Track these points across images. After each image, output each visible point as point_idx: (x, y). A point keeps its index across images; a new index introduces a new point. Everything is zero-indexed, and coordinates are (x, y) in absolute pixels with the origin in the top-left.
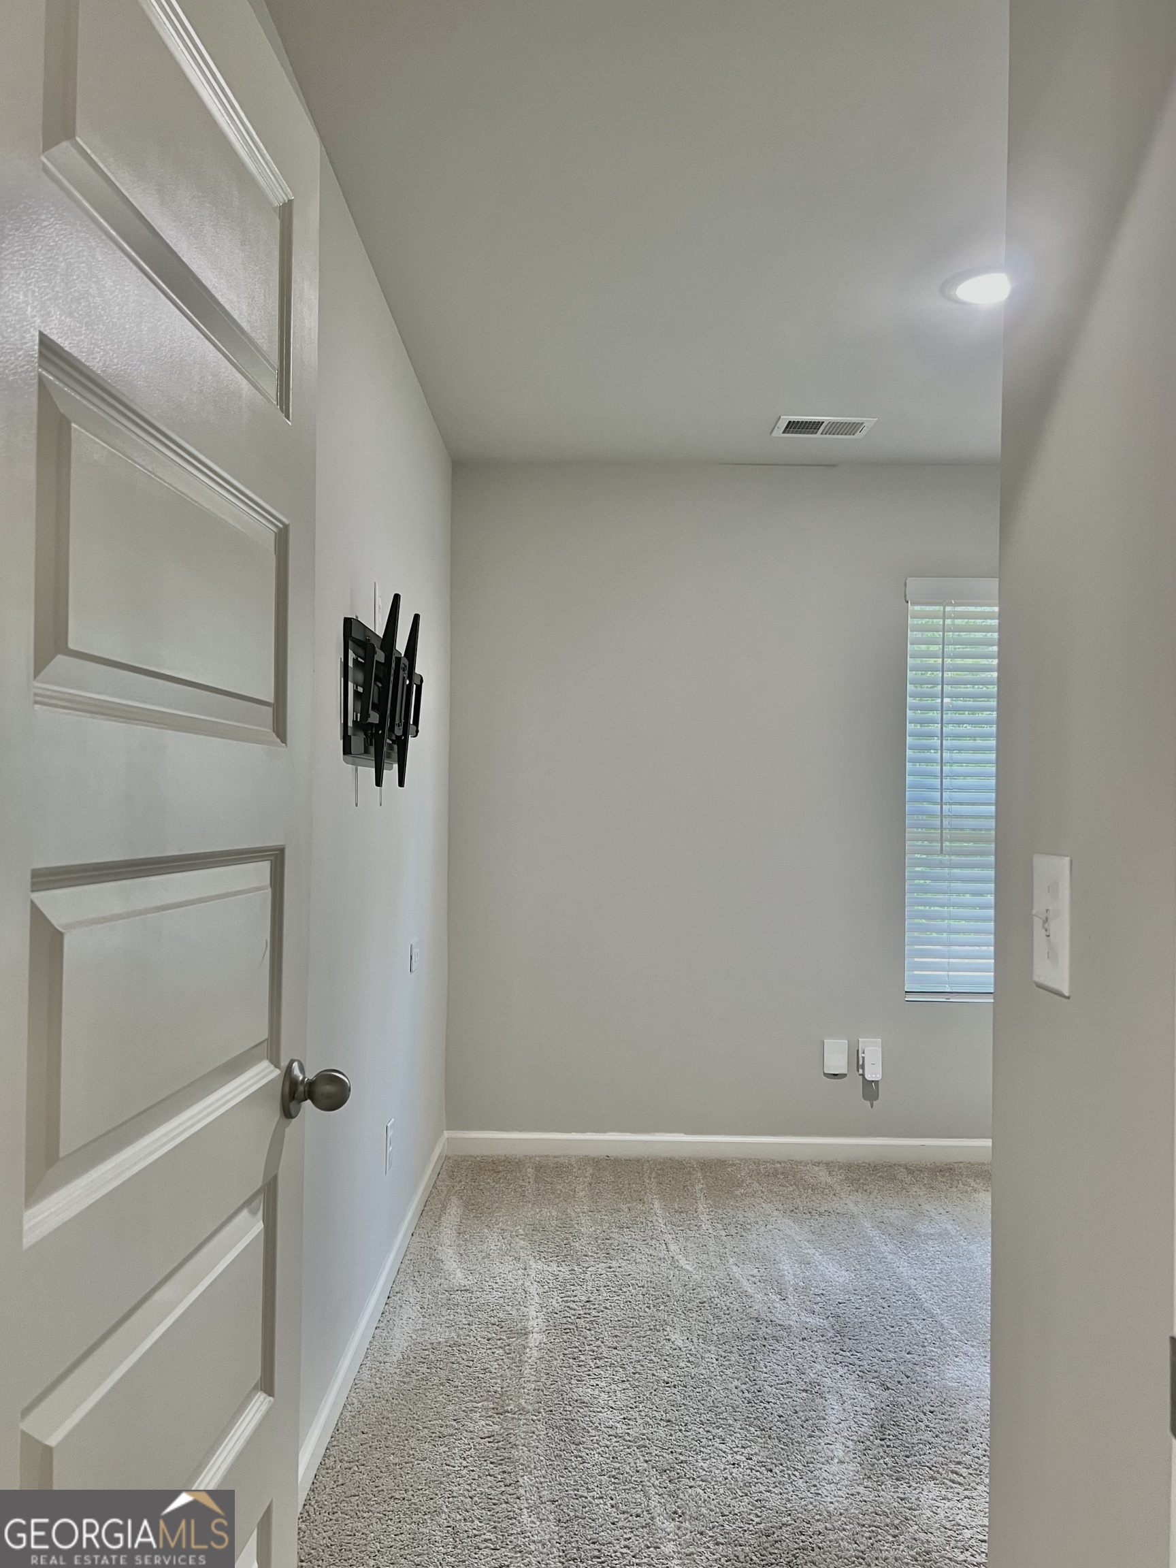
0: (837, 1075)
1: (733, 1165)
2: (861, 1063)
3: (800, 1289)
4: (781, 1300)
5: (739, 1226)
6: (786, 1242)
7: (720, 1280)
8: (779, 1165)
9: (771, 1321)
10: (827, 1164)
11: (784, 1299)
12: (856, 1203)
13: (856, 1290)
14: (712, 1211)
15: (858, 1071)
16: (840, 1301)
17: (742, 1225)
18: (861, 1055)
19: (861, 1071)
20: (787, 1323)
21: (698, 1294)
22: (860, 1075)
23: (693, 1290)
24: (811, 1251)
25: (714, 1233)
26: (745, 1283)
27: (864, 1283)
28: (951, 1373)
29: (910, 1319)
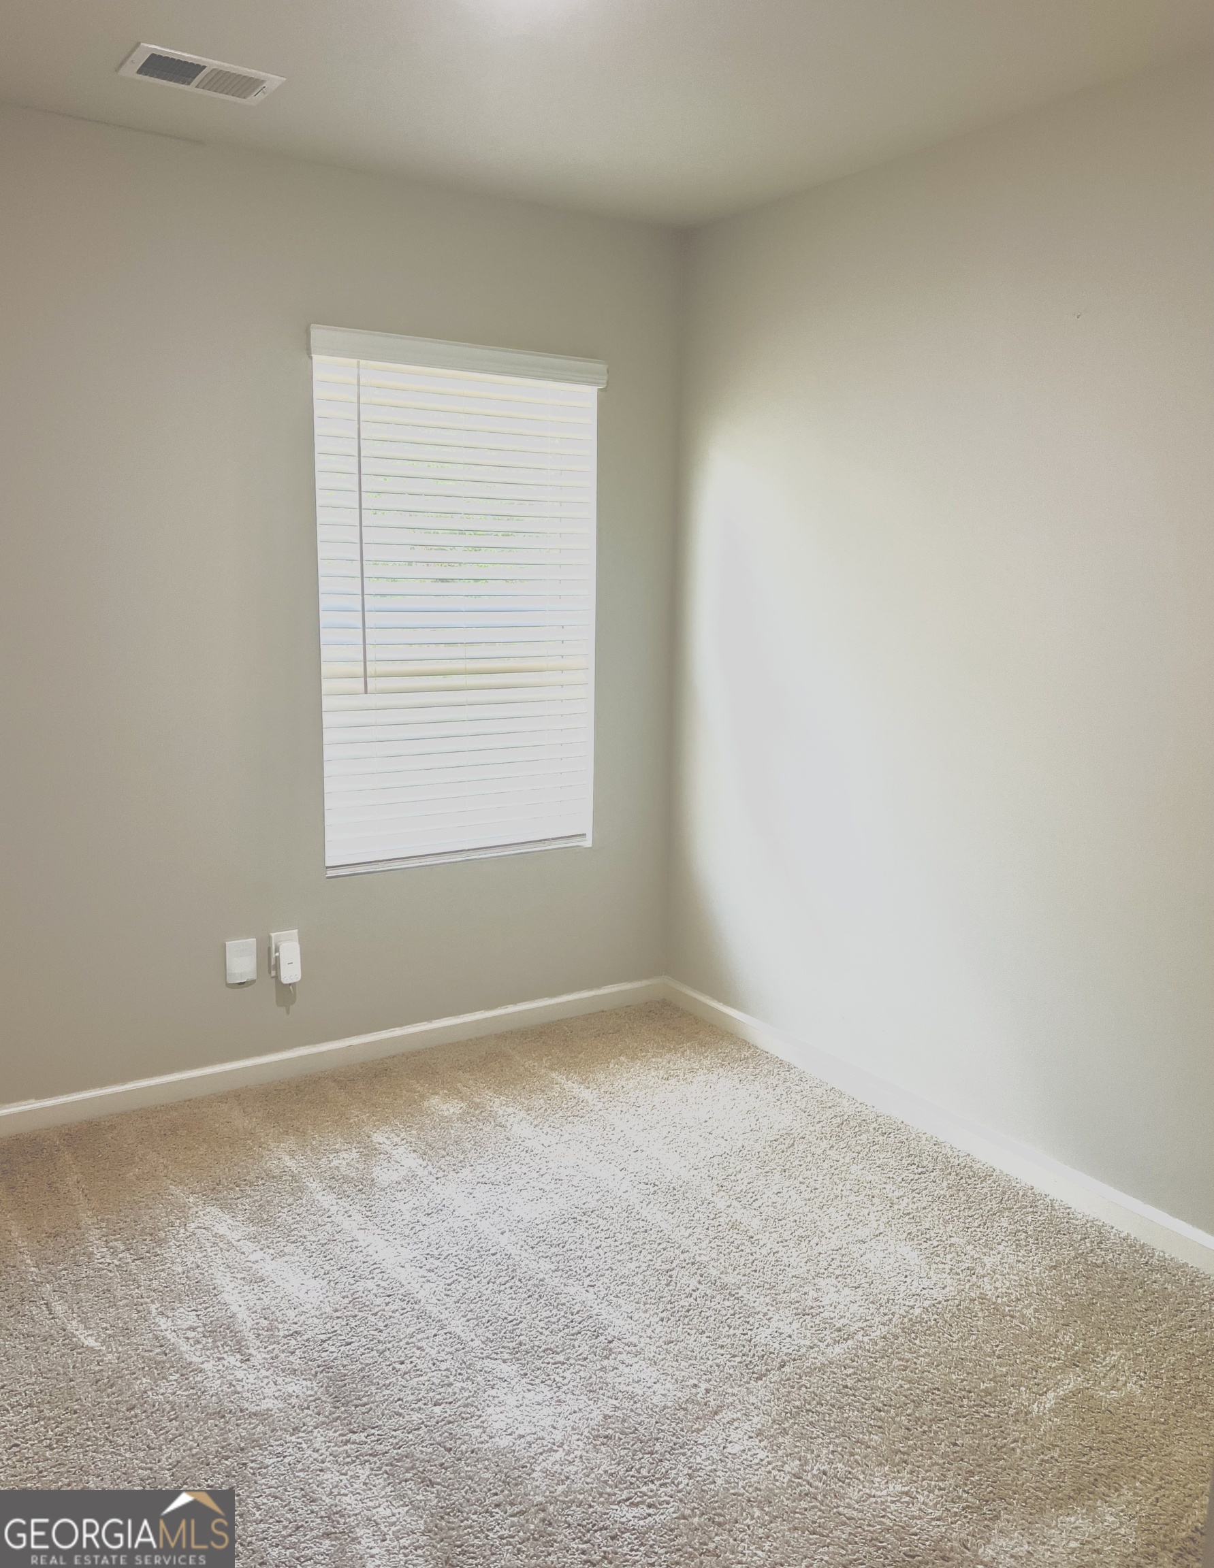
0: (243, 983)
1: (112, 1127)
2: (273, 962)
3: (265, 1333)
4: (242, 1361)
5: (149, 1238)
6: (221, 1249)
7: (147, 1354)
8: (175, 1114)
9: (242, 1411)
10: (238, 1097)
11: (248, 1360)
12: (292, 1155)
13: (336, 1311)
14: (102, 1220)
15: (270, 973)
16: (323, 1337)
17: (151, 1235)
18: (274, 955)
19: (273, 973)
20: (264, 1406)
21: (121, 1393)
22: (273, 977)
23: (112, 1386)
24: (259, 1255)
25: (117, 1262)
26: (185, 1347)
27: (344, 1294)
28: (497, 1419)
29: (419, 1341)
